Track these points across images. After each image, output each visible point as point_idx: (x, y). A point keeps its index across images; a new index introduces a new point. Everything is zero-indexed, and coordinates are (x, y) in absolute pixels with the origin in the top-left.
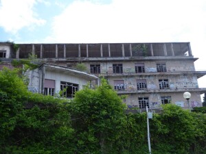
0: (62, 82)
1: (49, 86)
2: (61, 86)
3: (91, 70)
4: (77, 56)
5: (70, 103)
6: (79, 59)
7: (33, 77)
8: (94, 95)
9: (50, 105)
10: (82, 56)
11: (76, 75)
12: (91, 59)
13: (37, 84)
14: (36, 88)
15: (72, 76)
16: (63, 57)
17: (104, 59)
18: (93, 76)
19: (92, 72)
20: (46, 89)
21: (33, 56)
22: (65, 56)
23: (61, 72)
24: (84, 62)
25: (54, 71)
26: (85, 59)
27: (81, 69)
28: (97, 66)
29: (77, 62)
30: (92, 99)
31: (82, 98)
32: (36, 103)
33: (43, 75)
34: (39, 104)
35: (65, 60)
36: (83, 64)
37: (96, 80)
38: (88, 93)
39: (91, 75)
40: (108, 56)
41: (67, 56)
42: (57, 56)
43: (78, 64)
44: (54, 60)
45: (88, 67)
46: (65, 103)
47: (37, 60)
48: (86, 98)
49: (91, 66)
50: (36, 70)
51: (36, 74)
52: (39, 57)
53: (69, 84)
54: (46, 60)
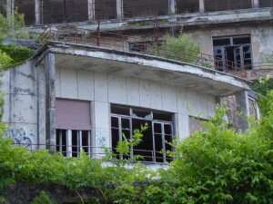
0: (115, 108)
1: (70, 123)
2: (114, 122)
3: (218, 57)
4: (164, 11)
5: (160, 184)
6: (172, 19)
7: (15, 92)
8: (245, 151)
9: (89, 190)
10: (180, 9)
11: (162, 80)
12: (214, 17)
13: (29, 116)
14: (28, 130)
15: (150, 82)
16: (113, 17)
18: (226, 79)
19: (219, 67)
20: (61, 133)
21: (11, 17)
22: (119, 11)
23: (112, 72)
24: (188, 29)
25: (85, 69)
26: (193, 19)
27: (181, 56)
28: (237, 41)
29: (163, 31)
30: (238, 166)
31: (201, 165)
32: (42, 186)
33: (50, 85)
34: (52, 187)
35: (119, 25)
36: (185, 38)
37: (239, 93)
38: (223, 145)
39: (219, 78)
41: (127, 14)
42: (91, 13)
43: (170, 40)
44: (84, 28)
45: (205, 47)
46: (142, 184)
47: (26, 31)
48: (213, 162)
49: (217, 42)
50: (25, 68)
51: (24, 83)
52: (30, 20)
53: (141, 112)
54: (54, 29)
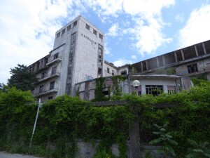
6: (176, 63)
10: (178, 60)
12: (186, 61)
17: (200, 57)
28: (194, 65)
40: (204, 54)
49: (188, 67)
53: (154, 86)
